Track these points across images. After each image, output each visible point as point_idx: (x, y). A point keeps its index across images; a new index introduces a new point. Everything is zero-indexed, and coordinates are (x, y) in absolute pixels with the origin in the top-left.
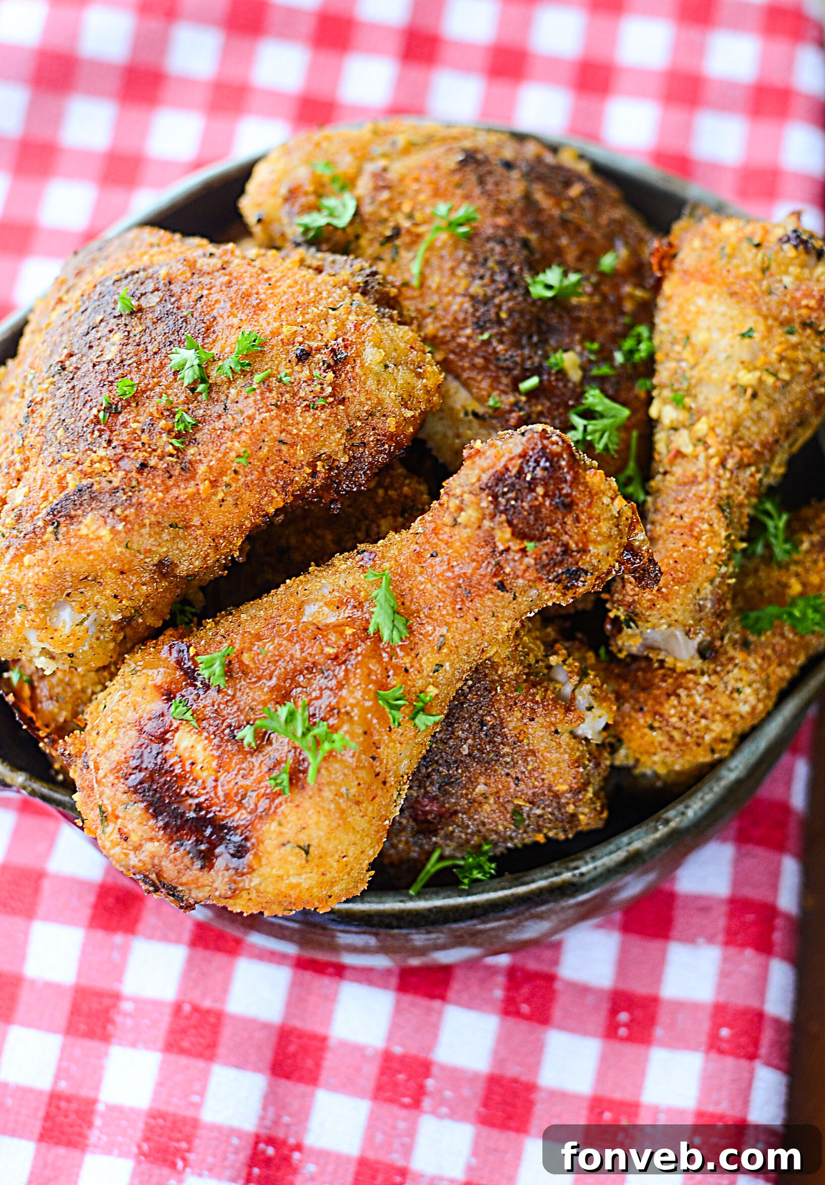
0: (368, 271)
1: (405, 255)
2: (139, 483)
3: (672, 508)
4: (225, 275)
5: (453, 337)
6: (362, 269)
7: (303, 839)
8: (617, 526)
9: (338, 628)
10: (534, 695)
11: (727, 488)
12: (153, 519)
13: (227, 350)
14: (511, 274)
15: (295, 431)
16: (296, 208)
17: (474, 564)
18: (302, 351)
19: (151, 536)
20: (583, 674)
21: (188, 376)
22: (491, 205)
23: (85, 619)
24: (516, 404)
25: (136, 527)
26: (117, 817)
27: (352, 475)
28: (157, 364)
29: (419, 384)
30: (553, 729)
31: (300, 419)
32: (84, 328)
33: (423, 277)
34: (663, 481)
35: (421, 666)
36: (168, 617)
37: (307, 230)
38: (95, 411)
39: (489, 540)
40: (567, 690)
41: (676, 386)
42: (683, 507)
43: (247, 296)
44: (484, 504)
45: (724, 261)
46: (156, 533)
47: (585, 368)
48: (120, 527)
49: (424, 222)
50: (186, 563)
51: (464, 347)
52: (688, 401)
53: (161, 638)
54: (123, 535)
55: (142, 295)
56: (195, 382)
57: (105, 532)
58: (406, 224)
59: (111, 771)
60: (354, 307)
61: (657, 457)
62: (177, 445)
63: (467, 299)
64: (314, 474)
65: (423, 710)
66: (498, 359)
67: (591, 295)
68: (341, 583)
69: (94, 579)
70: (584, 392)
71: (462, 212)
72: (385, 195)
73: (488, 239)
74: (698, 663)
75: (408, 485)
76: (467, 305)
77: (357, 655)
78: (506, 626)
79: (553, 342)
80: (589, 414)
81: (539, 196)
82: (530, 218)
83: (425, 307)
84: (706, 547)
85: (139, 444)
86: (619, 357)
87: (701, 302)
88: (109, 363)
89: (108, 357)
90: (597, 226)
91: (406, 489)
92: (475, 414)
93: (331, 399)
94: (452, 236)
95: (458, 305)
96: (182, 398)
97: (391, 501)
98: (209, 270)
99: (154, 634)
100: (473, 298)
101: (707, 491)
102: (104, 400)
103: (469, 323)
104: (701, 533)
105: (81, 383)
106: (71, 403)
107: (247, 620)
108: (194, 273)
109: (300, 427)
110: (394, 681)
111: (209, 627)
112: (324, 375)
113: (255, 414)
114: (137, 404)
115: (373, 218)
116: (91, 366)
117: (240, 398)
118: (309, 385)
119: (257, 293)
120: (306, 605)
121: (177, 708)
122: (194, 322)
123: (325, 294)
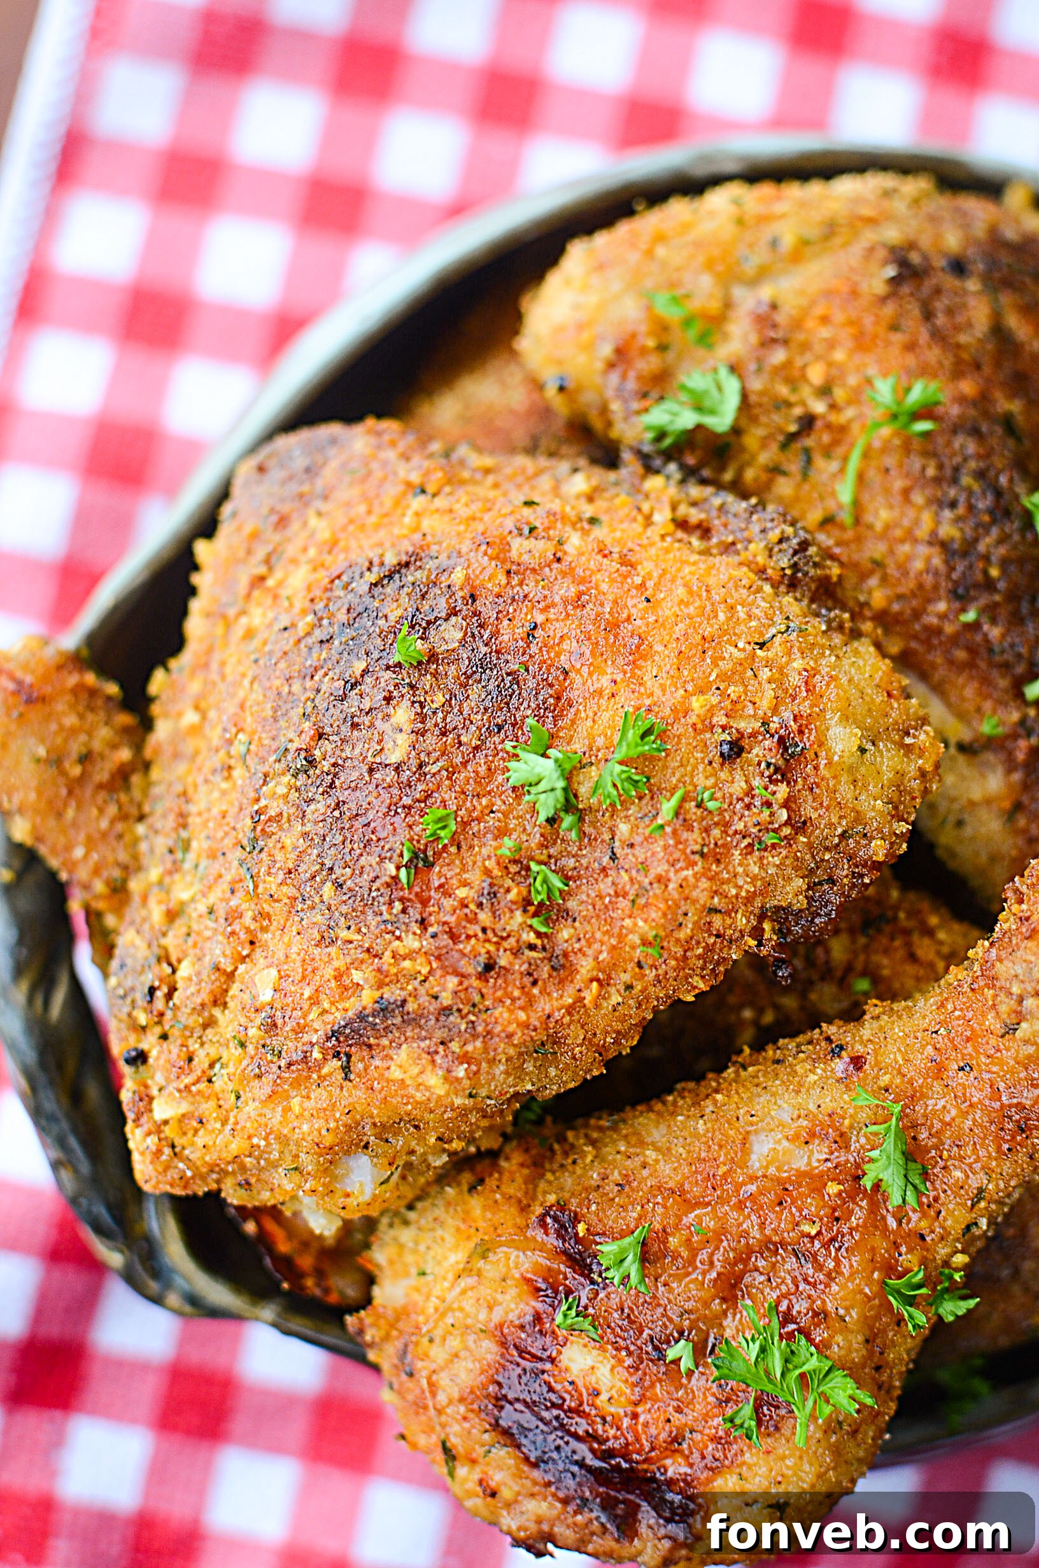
0: (793, 543)
1: (824, 467)
2: (483, 996)
4: (564, 575)
5: (917, 614)
6: (782, 539)
9: (816, 1182)
13: (601, 742)
14: (997, 493)
15: (734, 892)
16: (631, 385)
18: (729, 744)
19: (507, 1074)
21: (544, 801)
22: (948, 361)
23: (391, 1174)
24: (1021, 723)
25: (485, 1066)
26: (473, 1462)
27: (811, 923)
28: (482, 770)
29: (911, 767)
31: (739, 869)
32: (331, 685)
33: (858, 506)
35: (943, 1229)
37: (661, 435)
38: (389, 867)
43: (613, 626)
46: (514, 1069)
48: (461, 1072)
49: (851, 402)
51: (939, 631)
54: (465, 1081)
55: (429, 623)
56: (556, 811)
57: (435, 1081)
58: (819, 407)
59: (461, 1399)
60: (792, 637)
62: (543, 929)
63: (935, 548)
64: (759, 943)
65: (949, 1292)
66: (990, 651)
68: (812, 1107)
69: (410, 1123)
71: (918, 393)
72: (779, 356)
73: (954, 430)
76: (937, 561)
81: (1011, 320)
83: (864, 558)
85: (475, 929)
88: (398, 768)
89: (394, 758)
92: (961, 747)
94: (901, 436)
95: (923, 559)
96: (536, 838)
98: (534, 564)
100: (944, 546)
102: (400, 842)
103: (942, 592)
105: (353, 801)
106: (339, 839)
107: (657, 1161)
108: (508, 572)
109: (741, 883)
110: (908, 1259)
111: (589, 1158)
112: (772, 787)
113: (667, 871)
114: (459, 848)
115: (765, 400)
116: (365, 768)
117: (638, 839)
118: (748, 807)
119: (628, 619)
120: (752, 1138)
121: (565, 1316)
122: (532, 683)
123: (741, 612)
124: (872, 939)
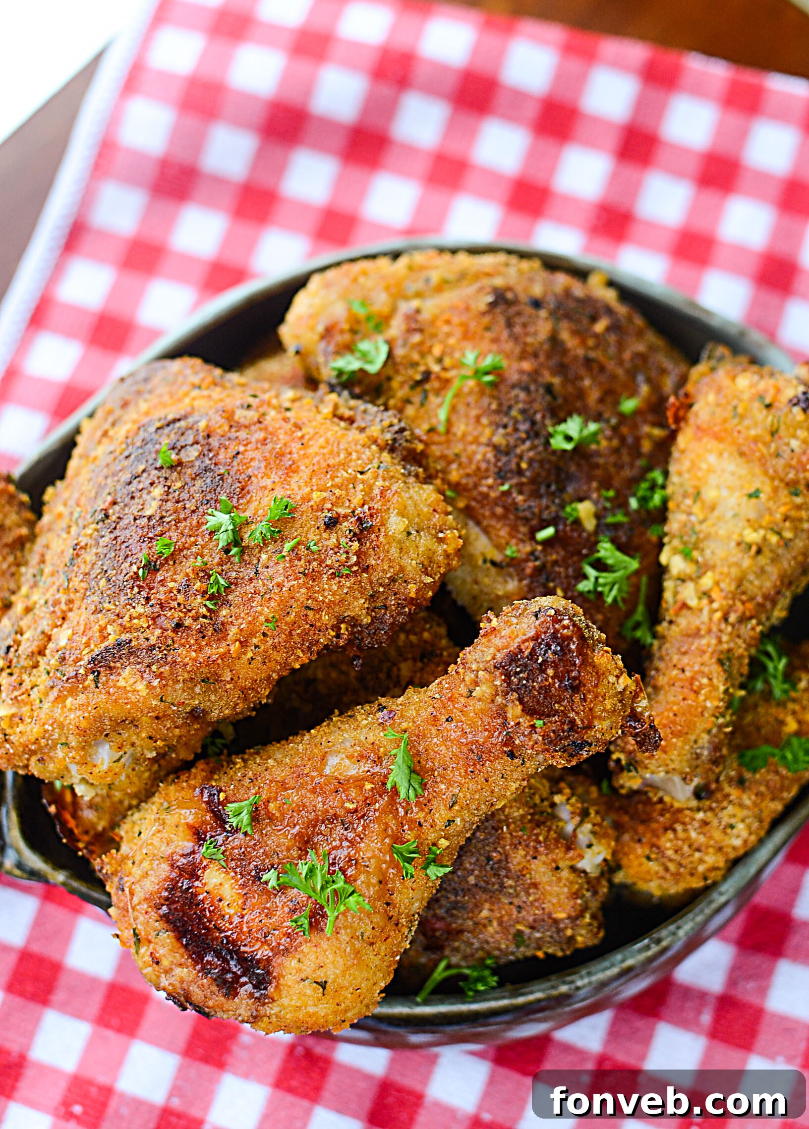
0: (396, 428)
1: (433, 400)
2: (173, 642)
3: (675, 658)
4: (261, 429)
5: (476, 486)
6: (391, 425)
7: (321, 976)
8: (621, 702)
9: (358, 782)
10: (537, 835)
11: (727, 642)
12: (186, 676)
13: (260, 512)
14: (533, 423)
15: (321, 598)
16: (331, 348)
17: (486, 733)
18: (330, 518)
19: (184, 691)
20: (584, 814)
21: (223, 539)
22: (517, 350)
23: (121, 757)
24: (532, 553)
25: (171, 682)
26: (150, 942)
27: (374, 633)
28: (194, 523)
29: (440, 549)
30: (554, 865)
31: (326, 586)
32: (126, 477)
33: (449, 423)
34: (669, 629)
35: (434, 821)
36: (199, 751)
37: (340, 373)
38: (134, 568)
39: (501, 713)
40: (569, 828)
41: (686, 538)
42: (685, 660)
43: (280, 455)
44: (498, 683)
45: (736, 421)
46: (188, 688)
47: (598, 516)
48: (156, 683)
49: (454, 367)
50: (217, 711)
51: (486, 496)
52: (696, 554)
53: (193, 770)
54: (158, 690)
55: (182, 447)
56: (229, 544)
57: (141, 687)
58: (436, 368)
59: (146, 899)
60: (381, 471)
61: (664, 605)
62: (211, 607)
63: (489, 449)
64: (338, 636)
65: (434, 861)
66: (517, 509)
67: (610, 439)
68: (363, 738)
69: (132, 722)
70: (597, 542)
71: (488, 361)
72: (416, 338)
73: (513, 386)
74: (694, 803)
75: (428, 630)
76: (490, 456)
77: (375, 810)
78: (514, 786)
79: (570, 489)
80: (601, 566)
81: (565, 335)
82: (553, 362)
83: (450, 453)
84: (705, 700)
85: (174, 604)
86: (634, 503)
87: (712, 459)
88: (150, 518)
89: (148, 513)
90: (621, 363)
91: (426, 635)
92: (494, 563)
93: (355, 568)
94: (479, 384)
95: (482, 454)
96: (217, 560)
97: (412, 645)
98: (246, 422)
99: (186, 766)
100: (496, 448)
101: (708, 645)
102: (143, 557)
103: (491, 473)
104: (701, 687)
105: (123, 535)
106: (113, 554)
107: (273, 766)
108: (231, 426)
109: (326, 594)
110: (409, 835)
111: (238, 766)
112: (350, 543)
113: (283, 581)
114: (174, 562)
115: (404, 361)
116: (132, 518)
117: (271, 564)
118: (336, 553)
119: (290, 453)
120: (329, 757)
121: (207, 848)
122: (230, 480)
123: (354, 456)
124: (426, 665)
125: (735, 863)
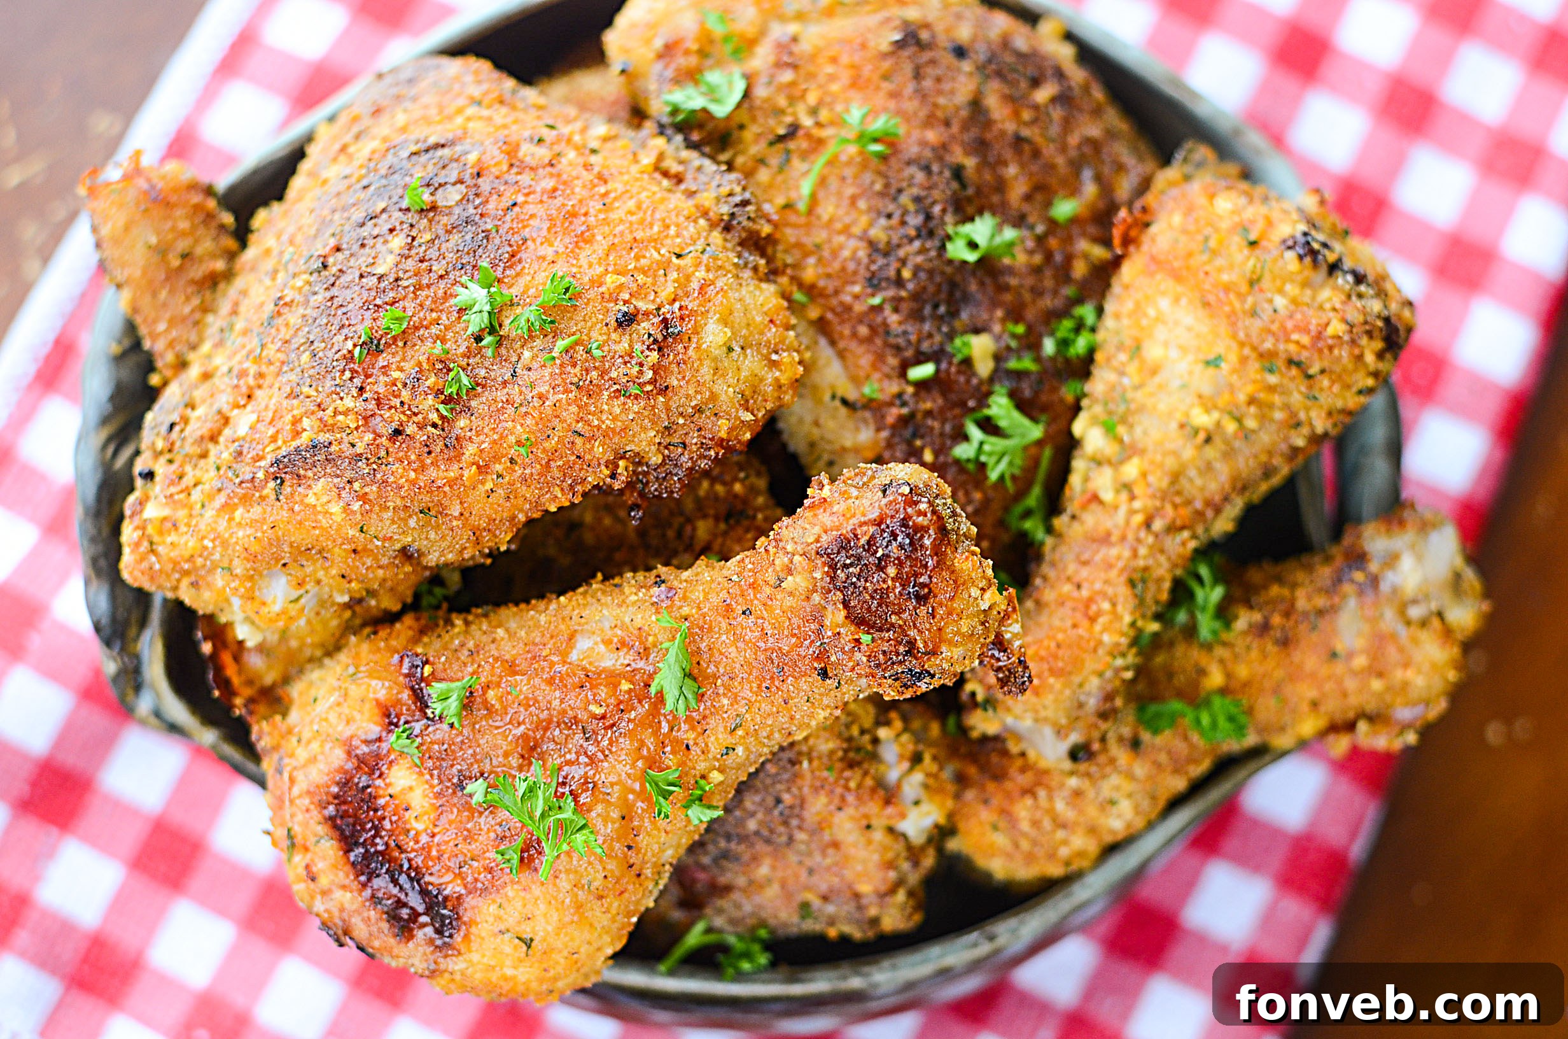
0: (737, 199)
1: (798, 165)
2: (388, 454)
3: (1071, 568)
4: (552, 175)
5: (837, 292)
6: (730, 195)
7: (527, 931)
8: (983, 624)
9: (612, 678)
10: (848, 780)
11: (1145, 558)
12: (399, 502)
13: (532, 291)
14: (928, 217)
15: (596, 423)
16: (669, 73)
17: (794, 640)
18: (625, 314)
19: (393, 522)
20: (916, 759)
21: (476, 322)
22: (923, 113)
23: (301, 596)
24: (900, 395)
25: (377, 508)
26: (306, 849)
27: (664, 478)
28: (440, 293)
29: (770, 376)
30: (864, 822)
31: (605, 407)
32: (358, 215)
33: (814, 201)
34: (1069, 526)
35: (706, 745)
36: (409, 600)
37: (675, 111)
38: (349, 345)
39: (817, 616)
40: (893, 775)
41: (1111, 406)
42: (1084, 573)
43: (571, 216)
44: (818, 575)
45: (1205, 257)
46: (400, 519)
47: (998, 358)
48: (356, 506)
49: (832, 123)
50: (437, 554)
51: (848, 308)
52: (1121, 430)
53: (398, 626)
54: (359, 517)
55: (440, 185)
56: (482, 330)
57: (336, 508)
58: (807, 122)
59: (308, 792)
60: (705, 257)
61: (1067, 492)
62: (445, 413)
63: (863, 244)
64: (613, 476)
65: (700, 799)
66: (887, 333)
67: (1031, 253)
68: (627, 620)
69: (320, 552)
70: (989, 393)
71: (879, 124)
72: (786, 76)
73: (909, 163)
74: (1067, 765)
75: (742, 481)
76: (862, 254)
77: (629, 720)
78: (822, 714)
79: (964, 315)
80: (989, 426)
81: (993, 102)
82: (967, 137)
83: (808, 241)
84: (1102, 632)
85: (396, 402)
86: (1049, 346)
87: (1164, 304)
88: (380, 278)
89: (380, 270)
90: (1063, 148)
91: (738, 487)
92: (845, 402)
93: (649, 388)
94: (861, 153)
95: (852, 250)
96: (462, 349)
97: (716, 498)
98: (533, 163)
99: (389, 618)
100: (872, 245)
101: (1119, 558)
102: (363, 331)
103: (859, 278)
104: (1099, 613)
105: (343, 295)
106: (325, 321)
107: (502, 639)
108: (512, 165)
109: (604, 418)
110: (670, 760)
111: (456, 630)
112: (647, 353)
113: (548, 392)
114: (405, 343)
115: (766, 106)
116: (357, 274)
117: (535, 365)
118: (625, 363)
119: (586, 214)
120: (578, 637)
121: (398, 737)
122: (497, 241)
123: (673, 231)
125: (1111, 849)
